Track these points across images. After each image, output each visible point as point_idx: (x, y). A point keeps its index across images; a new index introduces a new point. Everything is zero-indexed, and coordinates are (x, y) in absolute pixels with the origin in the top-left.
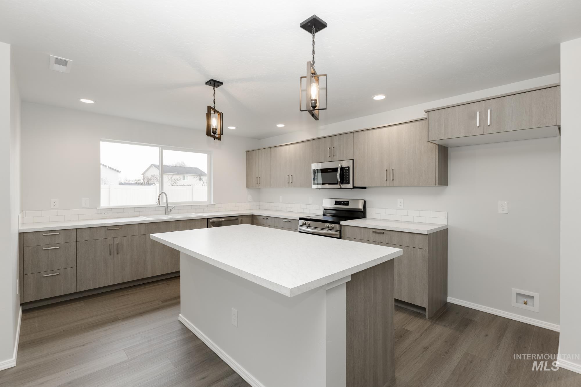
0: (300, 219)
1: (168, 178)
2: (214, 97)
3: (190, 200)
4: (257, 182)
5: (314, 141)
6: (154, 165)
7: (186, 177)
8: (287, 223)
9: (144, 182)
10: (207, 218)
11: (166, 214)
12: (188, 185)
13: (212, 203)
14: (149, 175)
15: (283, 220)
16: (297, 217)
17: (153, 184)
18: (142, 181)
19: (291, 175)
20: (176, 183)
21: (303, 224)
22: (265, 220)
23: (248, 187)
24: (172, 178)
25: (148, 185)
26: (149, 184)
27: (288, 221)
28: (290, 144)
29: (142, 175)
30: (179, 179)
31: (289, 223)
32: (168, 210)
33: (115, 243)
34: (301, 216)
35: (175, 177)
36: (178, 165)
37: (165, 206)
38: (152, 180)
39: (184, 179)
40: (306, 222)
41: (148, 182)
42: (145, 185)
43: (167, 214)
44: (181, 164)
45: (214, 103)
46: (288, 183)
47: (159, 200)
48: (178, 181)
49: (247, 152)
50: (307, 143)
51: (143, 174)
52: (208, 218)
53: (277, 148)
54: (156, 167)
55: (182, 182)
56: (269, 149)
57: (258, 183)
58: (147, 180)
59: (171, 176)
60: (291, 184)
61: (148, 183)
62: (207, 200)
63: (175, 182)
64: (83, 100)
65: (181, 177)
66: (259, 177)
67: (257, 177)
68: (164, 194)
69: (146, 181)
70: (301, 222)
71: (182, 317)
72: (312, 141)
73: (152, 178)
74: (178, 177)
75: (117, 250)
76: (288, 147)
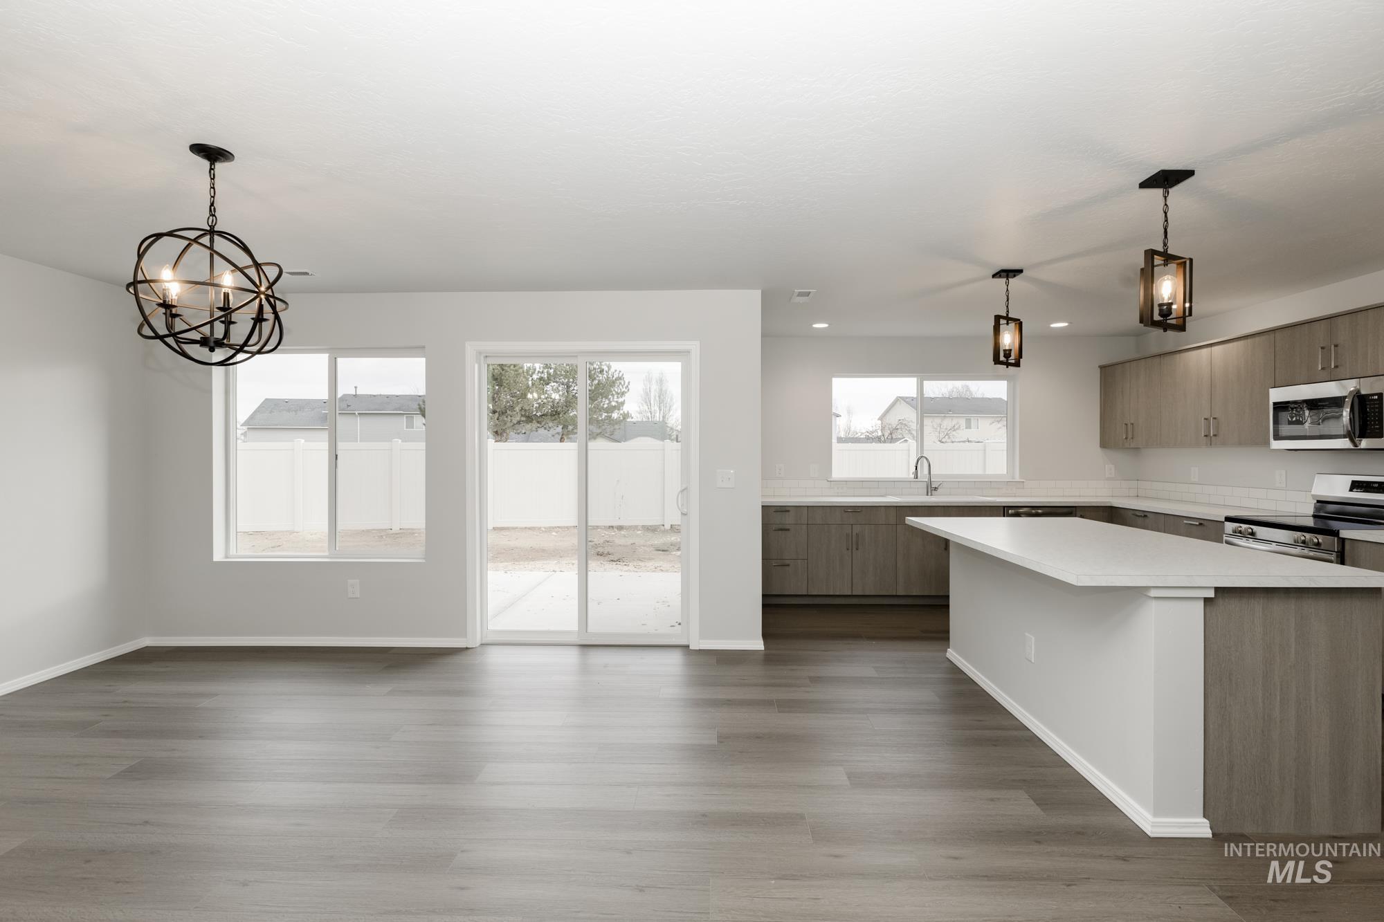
0: (1228, 519)
1: (933, 426)
2: (1008, 296)
3: (980, 472)
4: (1127, 434)
5: (1278, 334)
6: (904, 399)
7: (973, 422)
8: (1195, 527)
9: (883, 435)
10: (1004, 507)
11: (927, 495)
12: (977, 441)
13: (1017, 479)
14: (893, 420)
15: (1185, 522)
16: (1219, 514)
17: (900, 439)
18: (880, 433)
19: (1215, 418)
20: (949, 438)
21: (1235, 531)
22: (1141, 519)
23: (1104, 444)
24: (940, 425)
25: (891, 443)
26: (892, 440)
27: (1197, 523)
28: (1211, 345)
29: (879, 419)
30: (955, 428)
31: (1200, 527)
32: (931, 489)
33: (854, 534)
34: (1232, 514)
35: (948, 423)
36: (955, 395)
37: (927, 480)
38: (899, 431)
39: (968, 426)
40: (1244, 526)
41: (889, 435)
42: (885, 442)
43: (929, 494)
44: (963, 393)
45: (1007, 307)
46: (1206, 436)
47: (916, 469)
48: (954, 433)
49: (1102, 368)
50: (1257, 339)
51: (881, 418)
52: (1007, 507)
53: (1178, 356)
54: (907, 403)
55: (963, 434)
56: (1157, 360)
57: (1130, 436)
58: (889, 432)
59: (938, 421)
60: (1213, 438)
61: (892, 438)
62: (1005, 473)
63: (947, 434)
64: (816, 326)
65: (963, 422)
66: (1132, 424)
67: (1126, 424)
68: (925, 460)
69: (886, 434)
70: (1230, 527)
71: (951, 654)
72: (1272, 335)
73: (898, 427)
74: (955, 421)
75: (857, 544)
76: (1205, 351)
